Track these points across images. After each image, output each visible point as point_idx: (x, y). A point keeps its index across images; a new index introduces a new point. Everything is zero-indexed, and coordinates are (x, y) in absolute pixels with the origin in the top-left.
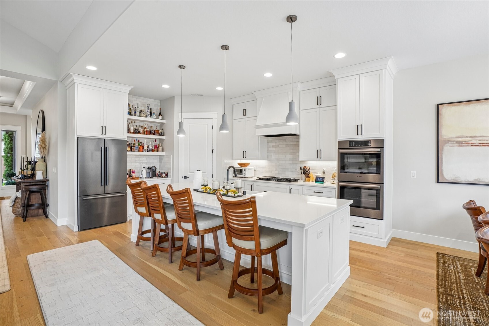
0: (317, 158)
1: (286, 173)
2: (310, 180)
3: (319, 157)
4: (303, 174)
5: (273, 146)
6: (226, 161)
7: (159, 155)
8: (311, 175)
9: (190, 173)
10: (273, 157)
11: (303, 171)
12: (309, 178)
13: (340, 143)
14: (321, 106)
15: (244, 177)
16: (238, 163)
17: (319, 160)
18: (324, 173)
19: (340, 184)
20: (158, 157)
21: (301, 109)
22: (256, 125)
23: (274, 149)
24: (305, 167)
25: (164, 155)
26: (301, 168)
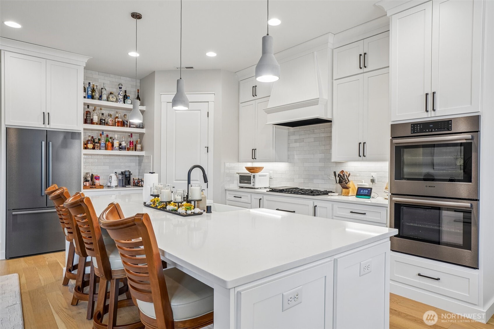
0: (360, 156)
1: (315, 181)
2: (348, 193)
3: (361, 154)
4: (339, 183)
5: (296, 141)
6: (227, 165)
7: (138, 156)
8: (350, 184)
9: (176, 180)
10: (296, 157)
11: (338, 179)
12: (347, 190)
13: (394, 127)
14: (365, 70)
15: (253, 187)
16: (245, 167)
17: (363, 160)
18: (373, 181)
19: (394, 199)
20: (138, 158)
21: (334, 78)
22: (268, 107)
23: (298, 144)
24: (342, 171)
25: (144, 156)
26: (335, 173)
